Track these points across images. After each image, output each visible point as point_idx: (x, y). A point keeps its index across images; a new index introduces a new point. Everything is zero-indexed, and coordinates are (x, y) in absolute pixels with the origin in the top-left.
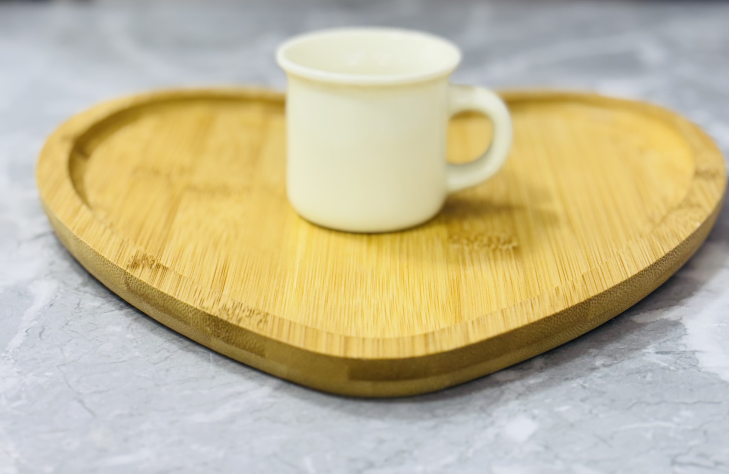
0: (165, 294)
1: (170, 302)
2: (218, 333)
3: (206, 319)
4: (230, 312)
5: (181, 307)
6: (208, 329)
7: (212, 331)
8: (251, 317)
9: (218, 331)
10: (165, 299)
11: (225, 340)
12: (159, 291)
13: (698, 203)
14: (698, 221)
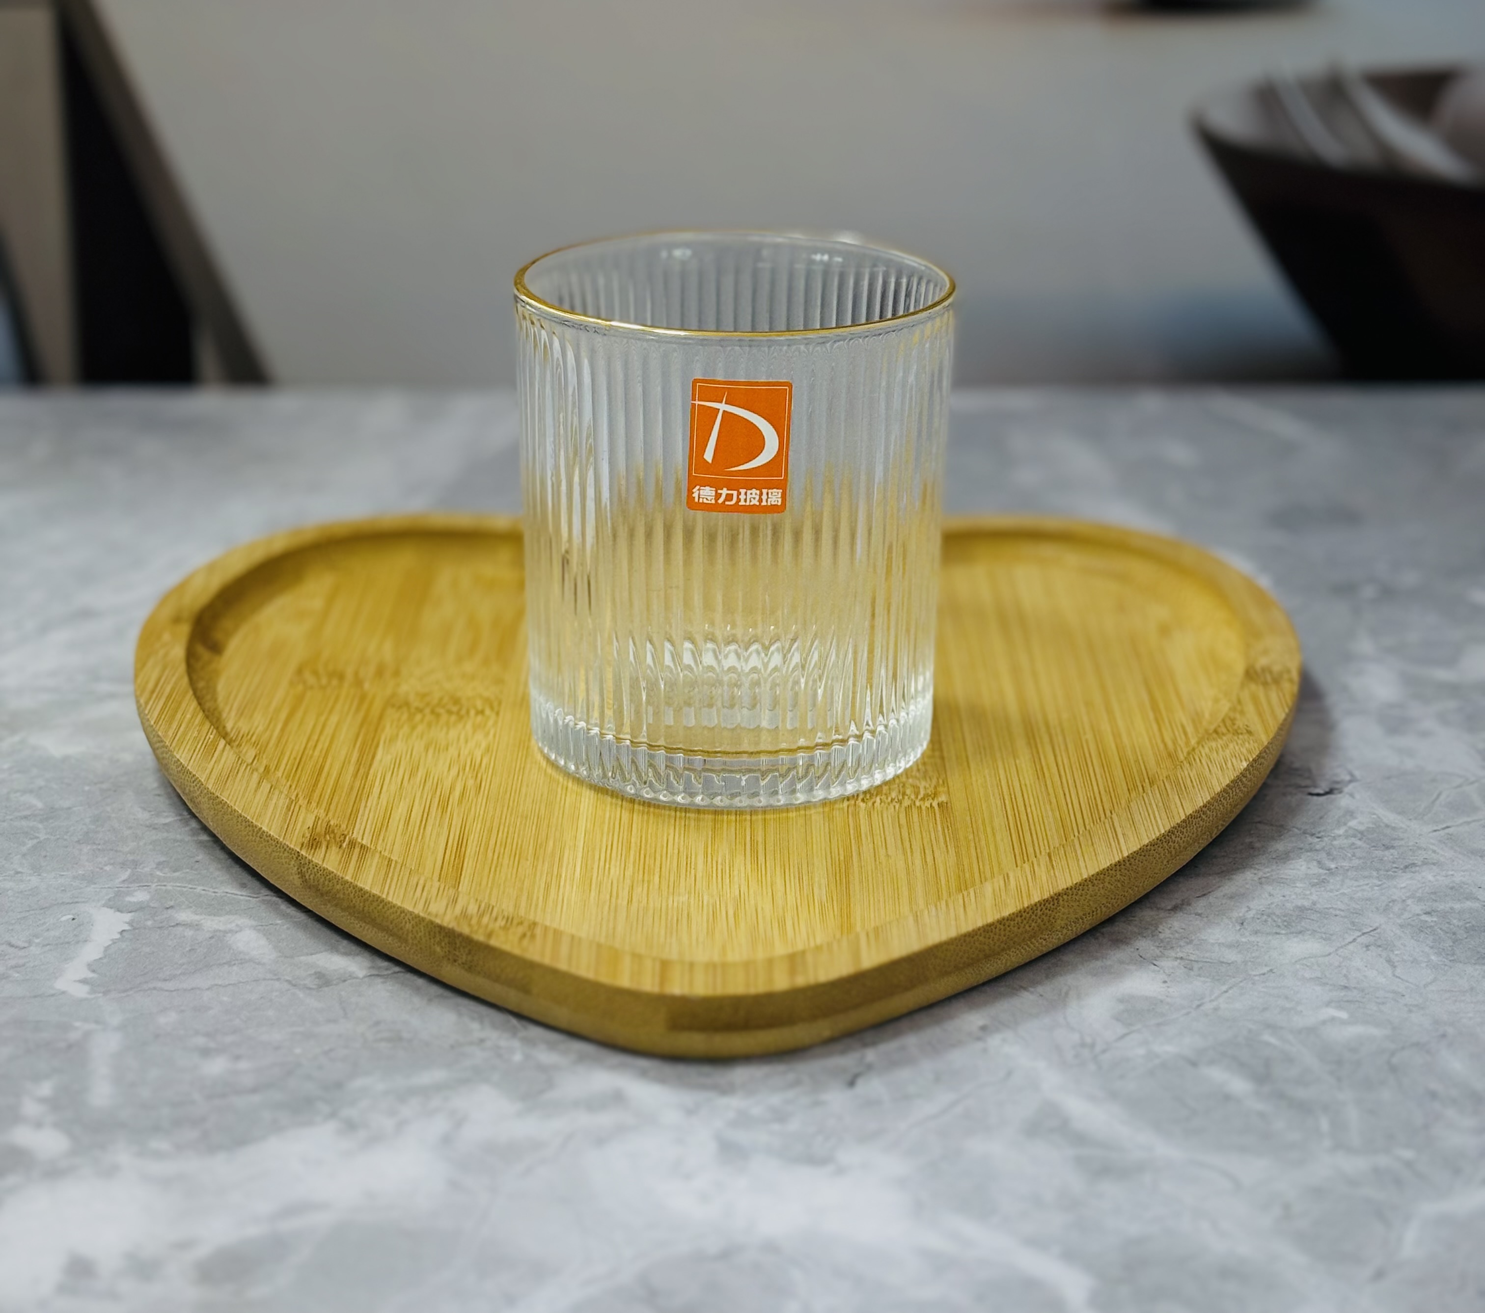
0: (366, 892)
1: (375, 904)
3: (435, 933)
4: (474, 921)
5: (393, 913)
6: (438, 949)
7: (445, 953)
8: (508, 929)
9: (454, 952)
10: (367, 900)
11: (466, 967)
13: (1247, 726)
14: (1246, 760)
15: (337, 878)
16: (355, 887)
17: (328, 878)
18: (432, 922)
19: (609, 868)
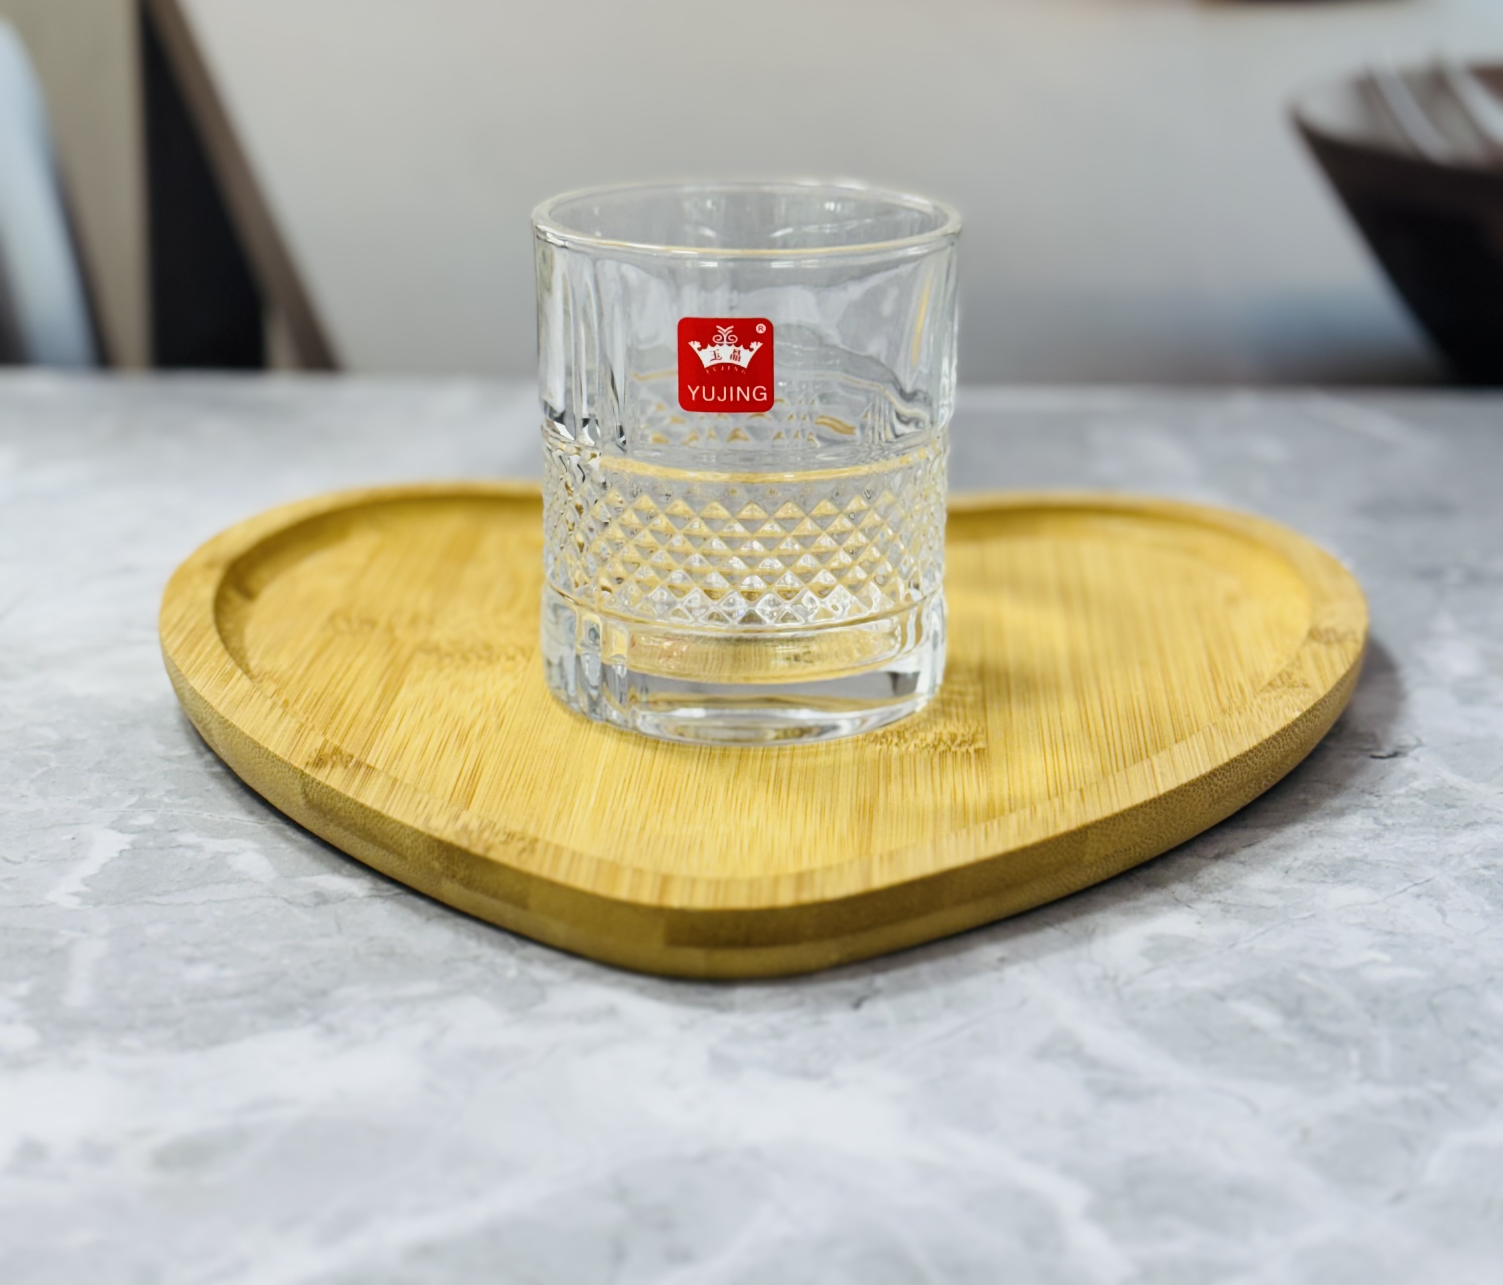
0: (367, 809)
2: (453, 871)
3: (433, 848)
5: (393, 829)
6: (436, 865)
7: (444, 868)
8: (508, 844)
9: (452, 868)
10: (368, 816)
11: (465, 883)
13: (1304, 680)
14: (1299, 710)
15: (339, 795)
16: (356, 803)
17: (330, 796)
18: (430, 837)
19: (625, 799)
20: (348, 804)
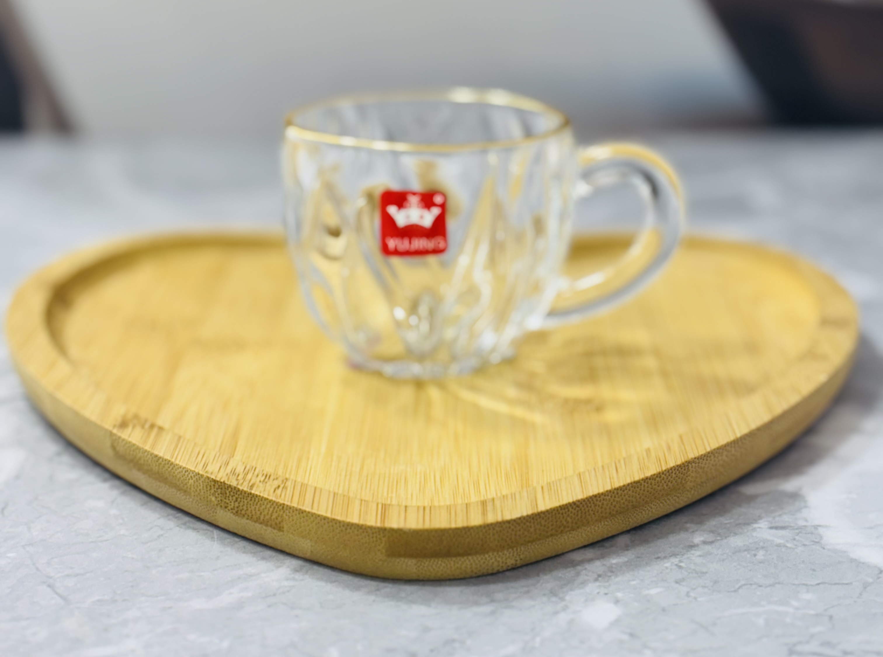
0: (160, 458)
1: (167, 466)
2: (225, 502)
3: (210, 486)
4: (240, 477)
5: (180, 472)
6: (213, 499)
7: (218, 501)
9: (225, 500)
10: (161, 464)
11: (234, 511)
12: (153, 454)
13: (823, 353)
15: (138, 448)
17: (132, 449)
20: (146, 454)
